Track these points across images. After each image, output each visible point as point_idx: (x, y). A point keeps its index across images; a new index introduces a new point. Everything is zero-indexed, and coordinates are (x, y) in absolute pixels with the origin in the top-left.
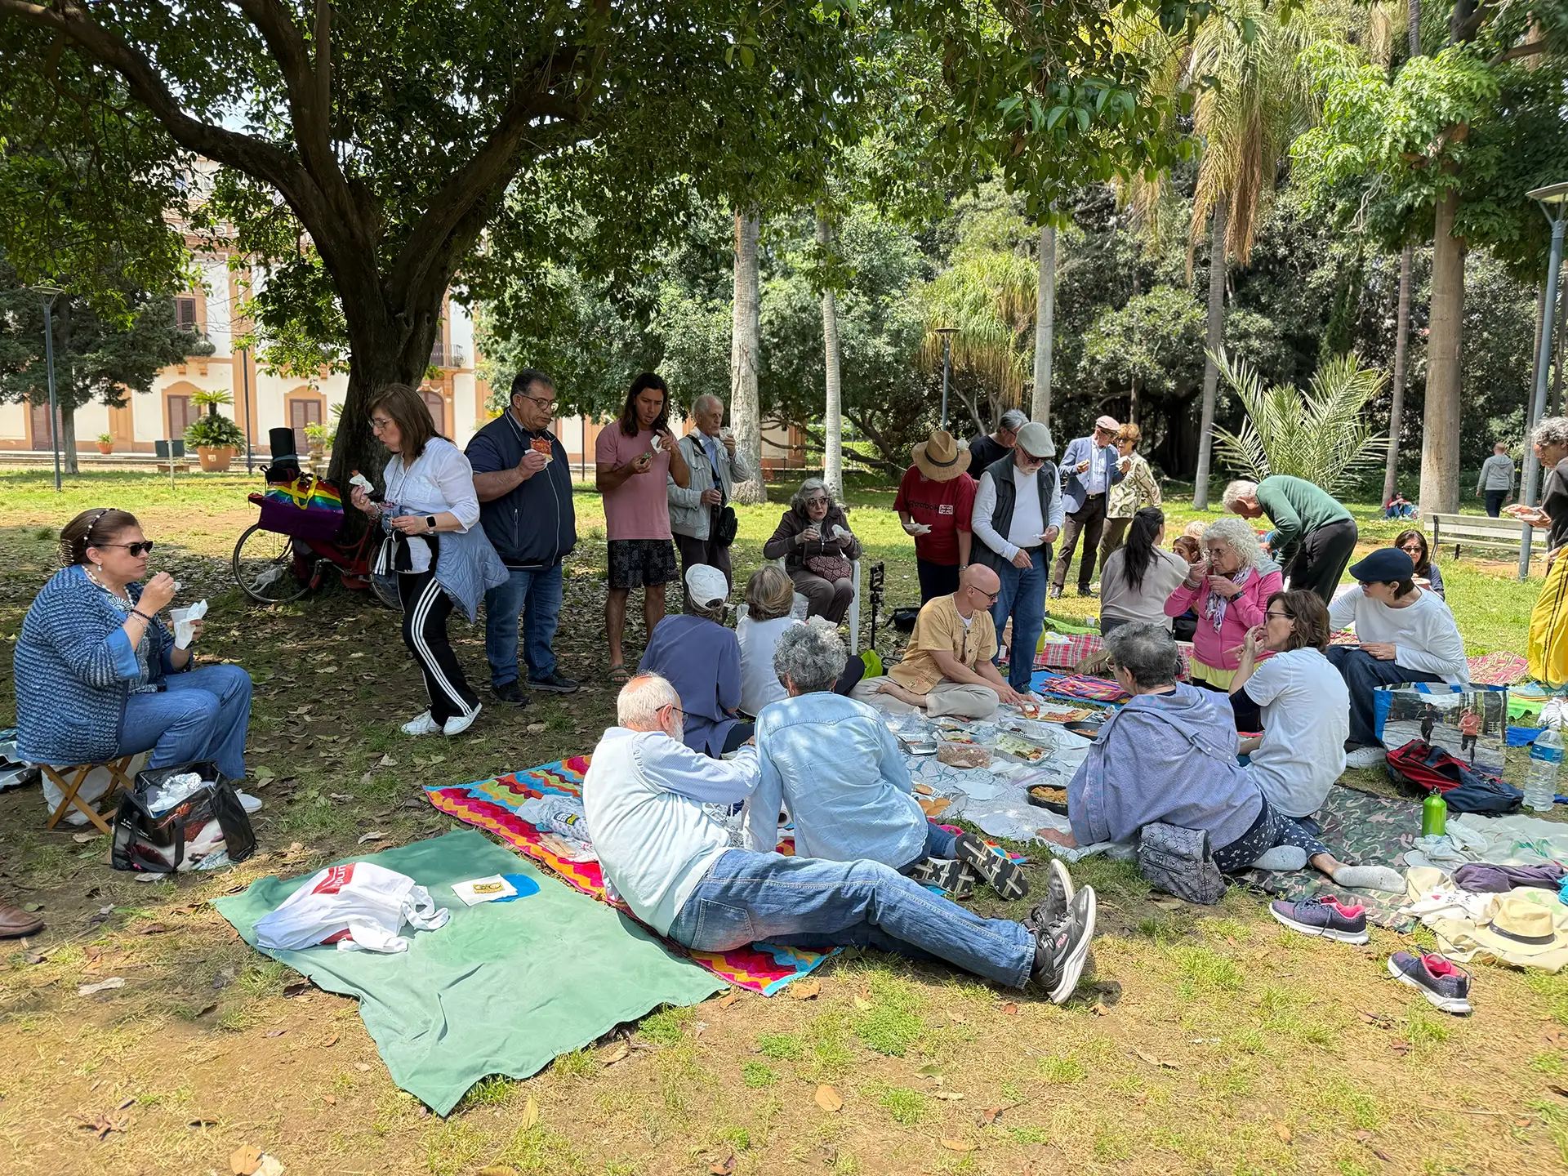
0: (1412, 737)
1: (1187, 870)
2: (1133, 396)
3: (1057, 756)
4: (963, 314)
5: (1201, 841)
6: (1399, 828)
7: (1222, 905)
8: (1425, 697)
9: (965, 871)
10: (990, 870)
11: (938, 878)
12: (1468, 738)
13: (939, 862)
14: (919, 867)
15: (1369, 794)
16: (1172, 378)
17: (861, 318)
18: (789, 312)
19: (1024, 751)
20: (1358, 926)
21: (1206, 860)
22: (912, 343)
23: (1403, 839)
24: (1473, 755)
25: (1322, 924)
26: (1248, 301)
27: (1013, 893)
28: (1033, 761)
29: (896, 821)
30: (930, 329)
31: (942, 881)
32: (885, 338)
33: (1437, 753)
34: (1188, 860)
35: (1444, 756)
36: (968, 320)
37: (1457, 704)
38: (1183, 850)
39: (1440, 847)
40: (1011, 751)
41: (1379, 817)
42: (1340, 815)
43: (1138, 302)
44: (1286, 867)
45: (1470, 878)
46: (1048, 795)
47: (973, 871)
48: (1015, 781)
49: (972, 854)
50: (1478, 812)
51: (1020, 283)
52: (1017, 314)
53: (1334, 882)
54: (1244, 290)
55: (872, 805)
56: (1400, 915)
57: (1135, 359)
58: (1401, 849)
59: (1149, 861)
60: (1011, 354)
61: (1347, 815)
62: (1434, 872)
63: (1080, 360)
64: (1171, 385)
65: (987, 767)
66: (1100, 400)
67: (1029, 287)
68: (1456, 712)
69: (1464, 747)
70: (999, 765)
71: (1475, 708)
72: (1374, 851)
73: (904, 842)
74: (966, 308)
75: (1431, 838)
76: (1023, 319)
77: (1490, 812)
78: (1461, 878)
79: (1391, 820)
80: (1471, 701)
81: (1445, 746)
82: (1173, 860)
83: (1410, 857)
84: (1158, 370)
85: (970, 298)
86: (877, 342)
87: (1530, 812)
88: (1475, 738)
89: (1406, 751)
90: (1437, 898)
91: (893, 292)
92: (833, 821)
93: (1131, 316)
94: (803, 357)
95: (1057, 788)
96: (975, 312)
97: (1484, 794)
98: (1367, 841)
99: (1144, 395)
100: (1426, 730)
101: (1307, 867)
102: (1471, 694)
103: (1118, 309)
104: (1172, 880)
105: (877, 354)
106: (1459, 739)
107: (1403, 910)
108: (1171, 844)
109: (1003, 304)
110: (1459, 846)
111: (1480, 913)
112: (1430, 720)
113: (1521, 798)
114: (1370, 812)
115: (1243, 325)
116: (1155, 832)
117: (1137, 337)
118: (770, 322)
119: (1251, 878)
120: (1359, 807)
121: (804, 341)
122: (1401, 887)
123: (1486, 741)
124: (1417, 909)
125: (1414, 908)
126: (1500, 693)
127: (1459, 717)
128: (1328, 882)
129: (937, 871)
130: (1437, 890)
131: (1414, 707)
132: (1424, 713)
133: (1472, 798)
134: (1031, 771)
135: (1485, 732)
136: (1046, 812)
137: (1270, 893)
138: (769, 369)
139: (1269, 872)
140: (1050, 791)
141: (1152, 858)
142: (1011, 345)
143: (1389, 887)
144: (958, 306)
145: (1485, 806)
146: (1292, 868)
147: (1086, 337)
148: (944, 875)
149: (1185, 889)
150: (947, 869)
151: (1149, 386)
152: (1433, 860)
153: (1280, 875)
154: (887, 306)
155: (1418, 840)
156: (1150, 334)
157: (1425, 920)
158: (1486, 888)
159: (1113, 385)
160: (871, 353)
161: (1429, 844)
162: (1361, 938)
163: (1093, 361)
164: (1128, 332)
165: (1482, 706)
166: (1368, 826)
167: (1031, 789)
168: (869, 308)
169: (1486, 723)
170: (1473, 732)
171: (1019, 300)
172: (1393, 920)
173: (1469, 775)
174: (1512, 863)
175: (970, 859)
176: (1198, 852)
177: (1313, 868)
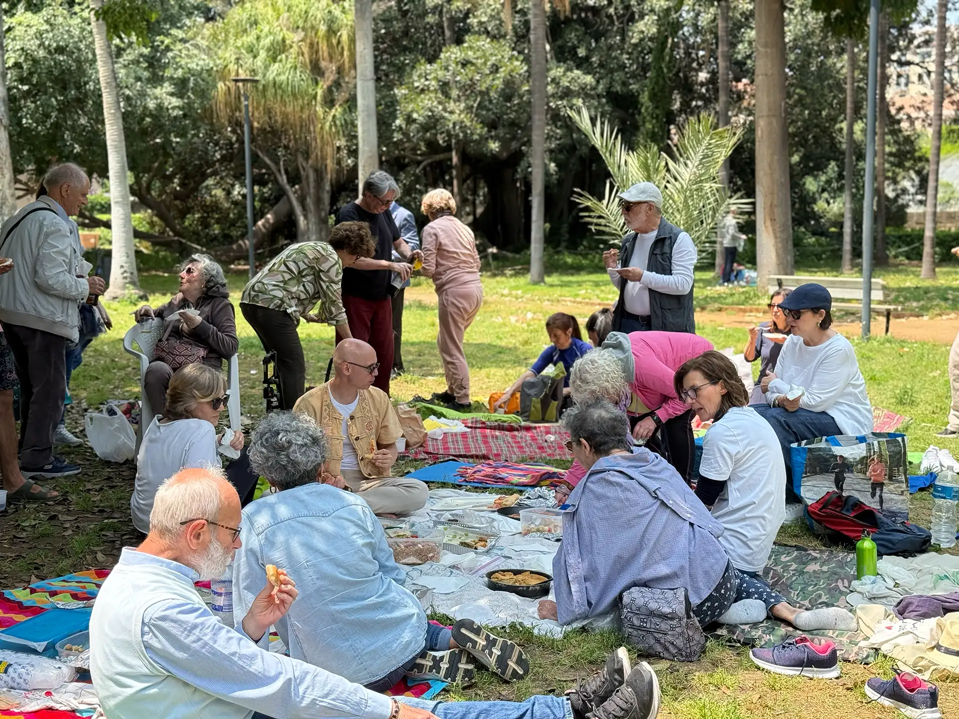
0: (826, 490)
1: (672, 629)
2: (455, 160)
3: (501, 543)
4: (259, 62)
5: (682, 599)
6: (834, 575)
7: (706, 662)
8: (837, 450)
9: (464, 660)
10: (491, 654)
11: (439, 670)
12: (877, 486)
13: (438, 654)
14: (419, 661)
15: (797, 548)
16: (495, 138)
17: (137, 62)
18: (42, 53)
19: (468, 541)
20: (829, 662)
21: (689, 617)
22: (202, 94)
23: (840, 584)
24: (881, 501)
25: (800, 664)
26: (564, 54)
27: (515, 673)
28: (481, 549)
29: (397, 614)
30: (224, 78)
31: (443, 673)
32: (168, 87)
33: (851, 503)
34: (672, 619)
35: (858, 504)
36: (266, 68)
37: (864, 454)
38: (667, 610)
39: (876, 586)
40: (456, 542)
41: (812, 567)
42: (779, 569)
43: (452, 54)
44: (750, 620)
45: (910, 608)
46: (508, 579)
47: (472, 659)
48: (472, 571)
49: (471, 640)
50: (897, 554)
51: (323, 28)
52: (323, 64)
53: (796, 628)
54: (560, 42)
55: (373, 600)
56: (860, 648)
57: (455, 117)
58: (841, 593)
59: (633, 626)
60: (319, 110)
61: (786, 568)
62: (878, 609)
63: (396, 118)
64: (494, 146)
65: (438, 560)
66: (419, 163)
67: (335, 33)
68: (864, 461)
69: (873, 495)
70: (448, 559)
71: (881, 456)
72: (820, 596)
73: (407, 636)
74: (263, 54)
75: (867, 579)
76: (330, 69)
77: (906, 553)
78: (902, 610)
79: (825, 568)
80: (876, 449)
81: (857, 495)
82: (658, 620)
83: (851, 598)
84: (479, 130)
85: (266, 42)
86: (158, 91)
87: (938, 550)
88: (881, 485)
89: (824, 503)
90: (889, 628)
91: (174, 32)
92: (335, 621)
93: (446, 69)
94: (64, 108)
95: (516, 572)
96: (274, 60)
97: (899, 536)
98: (810, 589)
99: (465, 157)
100: (839, 482)
101: (768, 618)
102: (876, 443)
103: (431, 61)
104: (658, 641)
105: (160, 107)
106: (868, 487)
107: (863, 644)
108: (653, 606)
109: (306, 50)
110: (891, 584)
111: (928, 637)
112: (842, 472)
113: (930, 537)
114: (805, 564)
115: (565, 83)
116: (635, 596)
117: (455, 93)
118: (17, 65)
119: (722, 632)
120: (794, 560)
121: (64, 88)
122: (854, 625)
123: (892, 487)
124: (875, 640)
125: (871, 641)
126: (900, 439)
127: (867, 466)
128: (791, 629)
129: (437, 662)
130: (887, 623)
131: (827, 460)
132: (837, 466)
133: (890, 541)
134: (485, 560)
135: (890, 479)
136: (514, 597)
137: (745, 644)
138: (19, 123)
139: (736, 626)
140: (509, 576)
141: (636, 622)
142: (319, 98)
143: (843, 627)
144: (252, 51)
145: (900, 547)
146: (755, 620)
147: (400, 92)
148: (444, 666)
149: (671, 648)
150: (446, 659)
151: (471, 149)
152: (873, 599)
153: (747, 628)
154: (167, 48)
155: (855, 583)
156: (469, 89)
157: (885, 649)
158: (925, 616)
159: (432, 145)
160: (151, 105)
161: (865, 584)
162: (832, 673)
163: (409, 120)
164: (444, 87)
165: (886, 454)
166: (806, 576)
167: (490, 575)
168: (146, 51)
169: (891, 470)
170: (880, 479)
171: (324, 47)
172: (857, 654)
173: (885, 519)
174: (939, 593)
175: (469, 645)
176: (680, 609)
177: (774, 618)
